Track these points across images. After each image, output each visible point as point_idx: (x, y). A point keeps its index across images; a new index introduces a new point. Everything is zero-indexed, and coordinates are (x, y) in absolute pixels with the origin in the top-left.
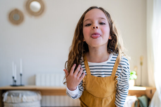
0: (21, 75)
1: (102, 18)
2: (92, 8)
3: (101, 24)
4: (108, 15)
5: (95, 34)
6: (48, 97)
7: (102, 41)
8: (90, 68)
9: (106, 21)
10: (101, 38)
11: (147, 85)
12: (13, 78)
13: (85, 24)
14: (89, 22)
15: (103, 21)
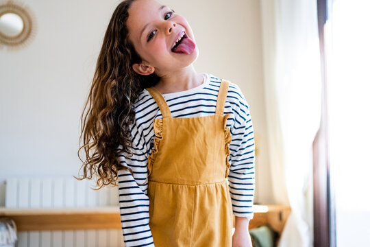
6: (34, 235)
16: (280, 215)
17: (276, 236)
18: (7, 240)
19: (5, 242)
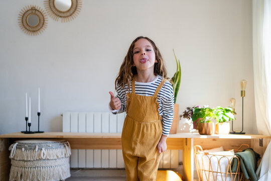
0: (39, 114)
1: (148, 46)
2: (139, 38)
3: (147, 50)
4: (152, 43)
5: (143, 59)
7: (150, 65)
8: (136, 86)
9: (152, 48)
10: (149, 62)
11: (253, 131)
12: (27, 119)
13: (134, 51)
14: (137, 50)
15: (149, 48)
16: (261, 141)
17: (258, 158)
18: (65, 154)
19: (64, 156)
